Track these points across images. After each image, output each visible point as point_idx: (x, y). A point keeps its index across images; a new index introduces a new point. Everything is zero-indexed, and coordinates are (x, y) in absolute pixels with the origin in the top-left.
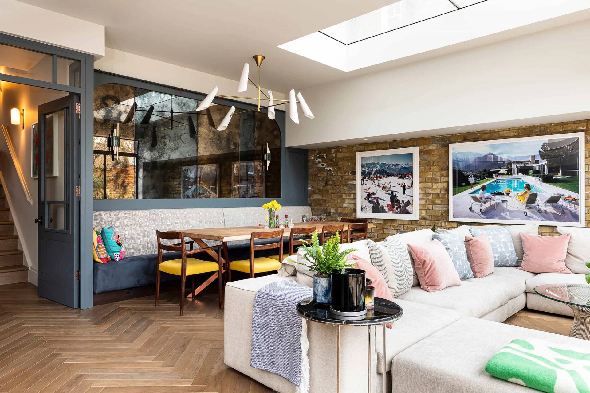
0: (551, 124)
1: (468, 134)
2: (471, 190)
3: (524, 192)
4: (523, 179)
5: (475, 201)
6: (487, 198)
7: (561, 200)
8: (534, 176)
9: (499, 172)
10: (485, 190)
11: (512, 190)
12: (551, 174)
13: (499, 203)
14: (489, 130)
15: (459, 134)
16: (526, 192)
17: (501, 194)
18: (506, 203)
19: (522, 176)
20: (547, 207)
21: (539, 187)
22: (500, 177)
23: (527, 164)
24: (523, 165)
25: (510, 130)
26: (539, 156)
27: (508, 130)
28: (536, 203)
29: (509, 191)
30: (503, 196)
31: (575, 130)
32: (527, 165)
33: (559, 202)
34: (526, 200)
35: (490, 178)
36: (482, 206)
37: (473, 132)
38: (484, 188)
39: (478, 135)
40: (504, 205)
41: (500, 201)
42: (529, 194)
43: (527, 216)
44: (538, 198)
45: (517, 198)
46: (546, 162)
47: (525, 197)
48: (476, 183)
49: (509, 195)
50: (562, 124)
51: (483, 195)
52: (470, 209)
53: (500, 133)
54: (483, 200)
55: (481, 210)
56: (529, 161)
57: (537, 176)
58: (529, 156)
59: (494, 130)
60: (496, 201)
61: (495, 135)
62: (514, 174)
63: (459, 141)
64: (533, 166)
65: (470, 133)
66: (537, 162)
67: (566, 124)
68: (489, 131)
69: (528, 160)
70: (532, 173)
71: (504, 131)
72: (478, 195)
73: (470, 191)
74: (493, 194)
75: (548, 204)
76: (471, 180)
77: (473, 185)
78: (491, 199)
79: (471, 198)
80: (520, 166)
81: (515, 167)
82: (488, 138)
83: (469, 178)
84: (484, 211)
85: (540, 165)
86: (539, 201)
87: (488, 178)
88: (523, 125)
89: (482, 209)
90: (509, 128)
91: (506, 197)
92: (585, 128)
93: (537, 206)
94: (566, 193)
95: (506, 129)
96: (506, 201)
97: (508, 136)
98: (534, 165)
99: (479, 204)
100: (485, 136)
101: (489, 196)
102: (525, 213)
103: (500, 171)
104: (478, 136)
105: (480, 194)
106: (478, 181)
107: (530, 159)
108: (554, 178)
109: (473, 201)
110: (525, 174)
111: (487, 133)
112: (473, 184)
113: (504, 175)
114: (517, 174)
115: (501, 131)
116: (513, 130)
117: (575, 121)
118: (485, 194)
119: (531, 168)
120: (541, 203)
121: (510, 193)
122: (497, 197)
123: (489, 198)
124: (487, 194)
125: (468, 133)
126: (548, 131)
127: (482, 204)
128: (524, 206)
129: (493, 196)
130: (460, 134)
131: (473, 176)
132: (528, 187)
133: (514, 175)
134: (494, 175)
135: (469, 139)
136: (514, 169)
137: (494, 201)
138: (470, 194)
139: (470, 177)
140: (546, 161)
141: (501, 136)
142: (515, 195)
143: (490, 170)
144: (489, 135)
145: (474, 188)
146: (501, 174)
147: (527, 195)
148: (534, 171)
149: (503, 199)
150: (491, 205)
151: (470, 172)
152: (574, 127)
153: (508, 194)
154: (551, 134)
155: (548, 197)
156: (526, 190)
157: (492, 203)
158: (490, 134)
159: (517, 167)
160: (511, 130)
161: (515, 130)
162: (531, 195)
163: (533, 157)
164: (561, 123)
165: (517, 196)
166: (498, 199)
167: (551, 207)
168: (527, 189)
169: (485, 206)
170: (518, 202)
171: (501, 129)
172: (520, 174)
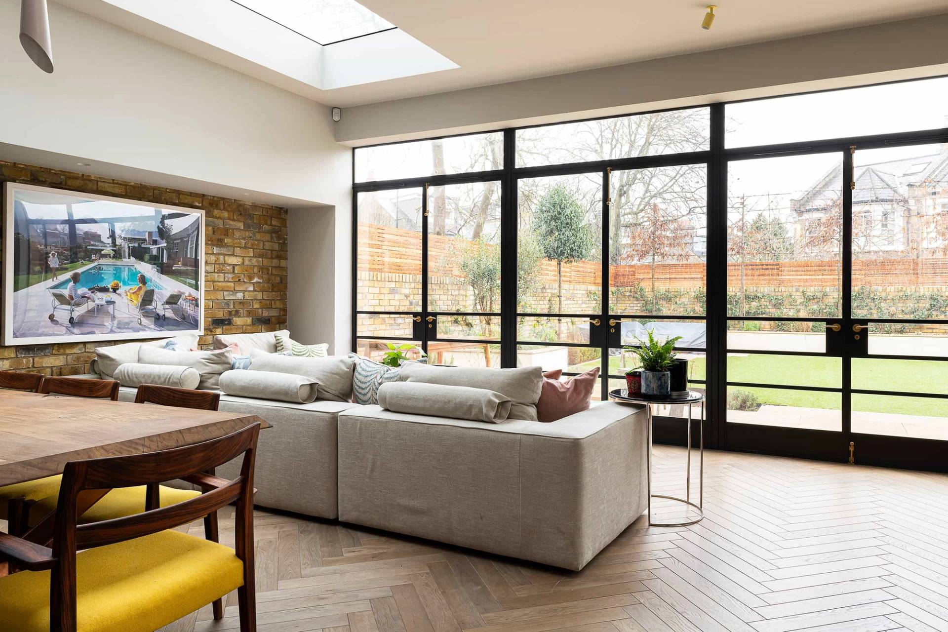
0: (167, 189)
1: (42, 170)
2: (53, 281)
3: (138, 287)
4: (137, 266)
5: (59, 303)
6: (83, 297)
7: (181, 300)
8: (150, 263)
9: (103, 252)
10: (78, 282)
11: (121, 284)
12: (171, 262)
13: (101, 305)
14: (81, 173)
15: (21, 164)
16: (140, 288)
17: (105, 290)
18: (112, 306)
19: (136, 263)
20: (166, 310)
21: (158, 281)
22: (103, 261)
23: (142, 243)
24: (136, 245)
25: (113, 183)
26: (158, 233)
27: (111, 181)
28: (153, 305)
29: (117, 285)
30: (109, 294)
31: (191, 205)
32: (143, 246)
33: (179, 303)
34: (140, 300)
35: (88, 261)
36: (73, 311)
37: (53, 170)
38: (76, 278)
39: (62, 177)
40: (109, 309)
41: (104, 303)
42: (144, 291)
43: (142, 325)
44: (155, 297)
45: (129, 297)
46: (165, 245)
47: (140, 296)
48: (63, 269)
49: (117, 292)
50: (178, 193)
51: (76, 291)
52: (51, 317)
53: (100, 184)
54: (75, 300)
55: (71, 320)
56: (145, 240)
57: (154, 264)
58: (145, 232)
59: (89, 176)
60: (97, 302)
61: (90, 185)
62: (125, 257)
63: (23, 180)
64: (149, 248)
65: (48, 171)
66: (155, 242)
67: (183, 194)
68: (80, 175)
69: (144, 238)
70: (148, 258)
71: (104, 182)
72: (66, 292)
73: (50, 283)
74: (93, 290)
75: (167, 306)
76: (54, 262)
77: (57, 273)
78: (88, 298)
79: (52, 298)
80: (132, 245)
81: (126, 247)
82: (78, 187)
83: (49, 257)
84: (76, 321)
85: (158, 248)
86: (156, 302)
87: (84, 260)
88: (133, 179)
89: (73, 318)
90: (113, 180)
91: (112, 296)
92: (201, 205)
93: (153, 309)
94: (187, 290)
95: (108, 179)
96: (113, 303)
97: (111, 192)
98: (152, 247)
99: (69, 307)
100: (74, 182)
101: (85, 293)
102: (139, 321)
103: (103, 250)
104: (61, 180)
105: (70, 290)
106: (67, 265)
107: (147, 237)
108: (174, 268)
109: (57, 303)
110: (140, 260)
111: (77, 178)
112: (57, 269)
113: (110, 257)
114: (129, 258)
115: (101, 182)
116: (118, 184)
117: (191, 193)
118: (78, 290)
119: (147, 250)
120: (159, 306)
121: (118, 289)
122: (99, 295)
123: (86, 297)
124: (82, 290)
125: (41, 168)
126: (163, 198)
127: (73, 307)
128: (138, 310)
129: (92, 293)
130: (25, 167)
131: (56, 254)
132: (143, 280)
133: (124, 260)
134: (93, 257)
135: (44, 179)
136: (125, 250)
137: (94, 301)
138: (51, 290)
139: (50, 255)
140: (166, 242)
141: (100, 189)
142: (126, 292)
143: (88, 247)
144: (80, 183)
145: (58, 277)
146: (105, 256)
147: (142, 293)
148: (150, 256)
149: (109, 299)
150: (89, 309)
151: (52, 247)
152: (189, 200)
153: (115, 290)
154: (167, 204)
155: (167, 295)
156: (141, 285)
157: (91, 305)
158: (82, 182)
159: (129, 247)
160: (116, 184)
161: (121, 184)
162: (146, 292)
163: (150, 234)
164: (177, 190)
165: (128, 293)
166: (100, 298)
167: (170, 310)
168: (141, 283)
169: (79, 312)
170: (129, 303)
171: (100, 178)
172: (132, 258)
